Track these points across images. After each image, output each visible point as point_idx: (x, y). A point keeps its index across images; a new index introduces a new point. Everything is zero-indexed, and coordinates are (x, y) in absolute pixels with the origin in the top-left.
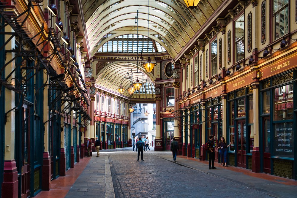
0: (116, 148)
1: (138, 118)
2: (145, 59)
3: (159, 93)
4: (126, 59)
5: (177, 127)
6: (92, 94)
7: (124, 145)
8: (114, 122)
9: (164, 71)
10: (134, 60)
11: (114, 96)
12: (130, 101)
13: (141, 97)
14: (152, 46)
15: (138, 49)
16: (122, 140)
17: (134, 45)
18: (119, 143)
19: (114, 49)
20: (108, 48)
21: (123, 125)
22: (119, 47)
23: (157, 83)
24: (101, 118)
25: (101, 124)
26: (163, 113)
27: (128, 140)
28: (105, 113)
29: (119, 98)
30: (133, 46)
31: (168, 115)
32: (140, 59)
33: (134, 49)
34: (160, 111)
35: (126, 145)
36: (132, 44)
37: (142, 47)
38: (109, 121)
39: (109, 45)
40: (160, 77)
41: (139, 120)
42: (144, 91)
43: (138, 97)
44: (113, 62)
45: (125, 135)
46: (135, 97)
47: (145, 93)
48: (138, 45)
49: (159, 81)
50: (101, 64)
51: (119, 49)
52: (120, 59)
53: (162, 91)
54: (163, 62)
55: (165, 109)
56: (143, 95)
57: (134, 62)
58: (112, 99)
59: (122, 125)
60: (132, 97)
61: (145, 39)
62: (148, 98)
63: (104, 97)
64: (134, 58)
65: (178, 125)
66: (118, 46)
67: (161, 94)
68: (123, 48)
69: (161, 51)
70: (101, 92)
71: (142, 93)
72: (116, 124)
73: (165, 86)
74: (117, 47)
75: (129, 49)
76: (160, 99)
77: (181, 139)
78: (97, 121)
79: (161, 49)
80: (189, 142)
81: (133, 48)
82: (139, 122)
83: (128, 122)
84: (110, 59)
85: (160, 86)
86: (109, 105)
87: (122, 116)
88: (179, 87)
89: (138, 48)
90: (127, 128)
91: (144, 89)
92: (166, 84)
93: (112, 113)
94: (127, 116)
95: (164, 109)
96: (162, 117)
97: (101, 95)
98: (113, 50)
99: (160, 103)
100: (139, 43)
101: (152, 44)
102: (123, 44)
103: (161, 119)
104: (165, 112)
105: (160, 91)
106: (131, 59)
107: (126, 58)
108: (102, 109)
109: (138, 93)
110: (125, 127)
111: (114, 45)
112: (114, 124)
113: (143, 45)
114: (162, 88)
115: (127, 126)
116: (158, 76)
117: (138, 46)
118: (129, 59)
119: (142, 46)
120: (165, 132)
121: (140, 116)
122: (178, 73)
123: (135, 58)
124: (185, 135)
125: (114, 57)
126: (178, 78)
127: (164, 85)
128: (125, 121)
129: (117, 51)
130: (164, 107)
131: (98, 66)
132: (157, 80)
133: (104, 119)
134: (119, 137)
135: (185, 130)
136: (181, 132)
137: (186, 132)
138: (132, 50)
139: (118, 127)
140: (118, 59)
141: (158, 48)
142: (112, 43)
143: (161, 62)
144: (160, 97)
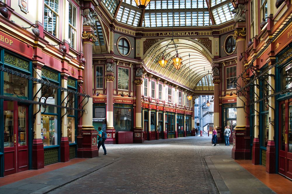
0: (178, 137)
1: (206, 112)
2: (201, 34)
3: (217, 74)
4: (178, 35)
5: (242, 109)
6: (138, 76)
7: (188, 134)
8: (176, 112)
9: (223, 47)
10: (187, 36)
11: (175, 86)
12: (194, 93)
13: (204, 89)
14: (208, 17)
15: (192, 23)
16: (185, 130)
17: (187, 18)
18: (182, 132)
19: (163, 23)
20: (156, 22)
21: (187, 115)
22: (169, 21)
23: (216, 62)
24: (158, 106)
25: (158, 113)
26: (222, 97)
27: (192, 130)
28: (164, 102)
29: (182, 89)
30: (185, 19)
31: (229, 100)
32: (194, 34)
33: (187, 23)
34: (219, 95)
35: (190, 134)
36: (184, 17)
37: (196, 20)
38: (168, 110)
39: (157, 18)
40: (218, 55)
41: (207, 113)
42: (207, 83)
43: (201, 89)
44: (163, 39)
45: (189, 125)
46: (198, 89)
47: (208, 85)
48: (191, 16)
49: (217, 59)
50: (149, 42)
51: (169, 23)
52: (171, 35)
53: (221, 71)
54: (222, 37)
55: (225, 93)
56: (206, 87)
57: (188, 38)
58: (173, 89)
59: (185, 115)
60: (196, 90)
61: (199, 8)
62: (211, 90)
63: (163, 85)
64: (187, 33)
65: (244, 104)
66: (168, 19)
67: (220, 75)
68: (174, 22)
69: (220, 23)
70: (158, 79)
71: (205, 85)
72: (178, 114)
73: (225, 65)
74: (167, 21)
75: (181, 23)
76: (218, 80)
77: (249, 130)
78: (146, 108)
79: (219, 20)
80: (271, 138)
81: (185, 22)
82: (207, 115)
83: (192, 113)
84: (160, 35)
85: (219, 65)
86: (169, 95)
87: (185, 107)
88: (245, 37)
89: (191, 21)
90: (191, 118)
91: (207, 81)
92: (226, 62)
93: (173, 103)
94: (191, 107)
95: (223, 93)
96: (221, 102)
97: (157, 83)
98: (162, 25)
99: (219, 85)
100: (193, 15)
101: (208, 15)
102: (173, 17)
103: (220, 106)
104: (225, 96)
105: (218, 72)
106: (184, 35)
107: (178, 33)
108: (160, 98)
109: (201, 86)
110: (189, 118)
111: (163, 18)
112: (175, 114)
113: (198, 16)
114: (221, 67)
115: (191, 116)
116: (217, 53)
117: (192, 19)
118: (182, 35)
119: (196, 17)
120: (225, 120)
121: (208, 110)
122: (244, 12)
123: (189, 33)
124: (259, 122)
125: (163, 33)
126: (242, 21)
127: (224, 63)
128: (188, 112)
129: (167, 26)
130: (224, 91)
131: (146, 44)
132: (216, 58)
133: (162, 108)
134: (182, 127)
135: (259, 113)
136: (250, 118)
137: (261, 117)
138: (184, 23)
139: (181, 117)
140: (169, 35)
141: (215, 19)
142: (160, 16)
143: (220, 37)
144: (219, 79)
